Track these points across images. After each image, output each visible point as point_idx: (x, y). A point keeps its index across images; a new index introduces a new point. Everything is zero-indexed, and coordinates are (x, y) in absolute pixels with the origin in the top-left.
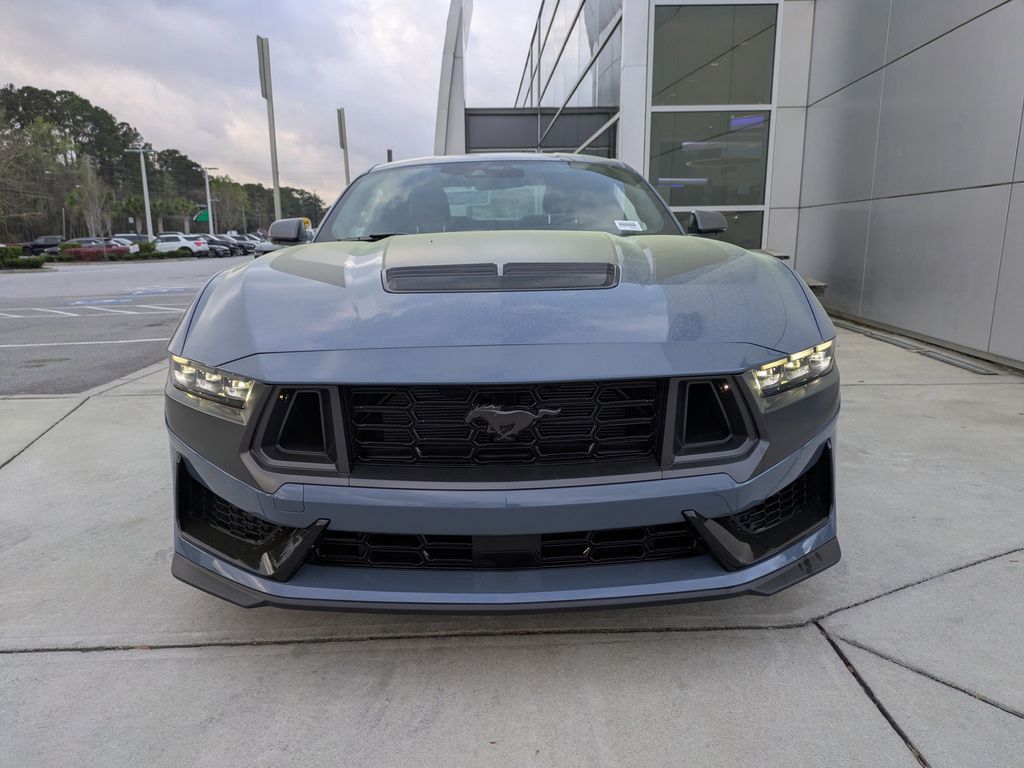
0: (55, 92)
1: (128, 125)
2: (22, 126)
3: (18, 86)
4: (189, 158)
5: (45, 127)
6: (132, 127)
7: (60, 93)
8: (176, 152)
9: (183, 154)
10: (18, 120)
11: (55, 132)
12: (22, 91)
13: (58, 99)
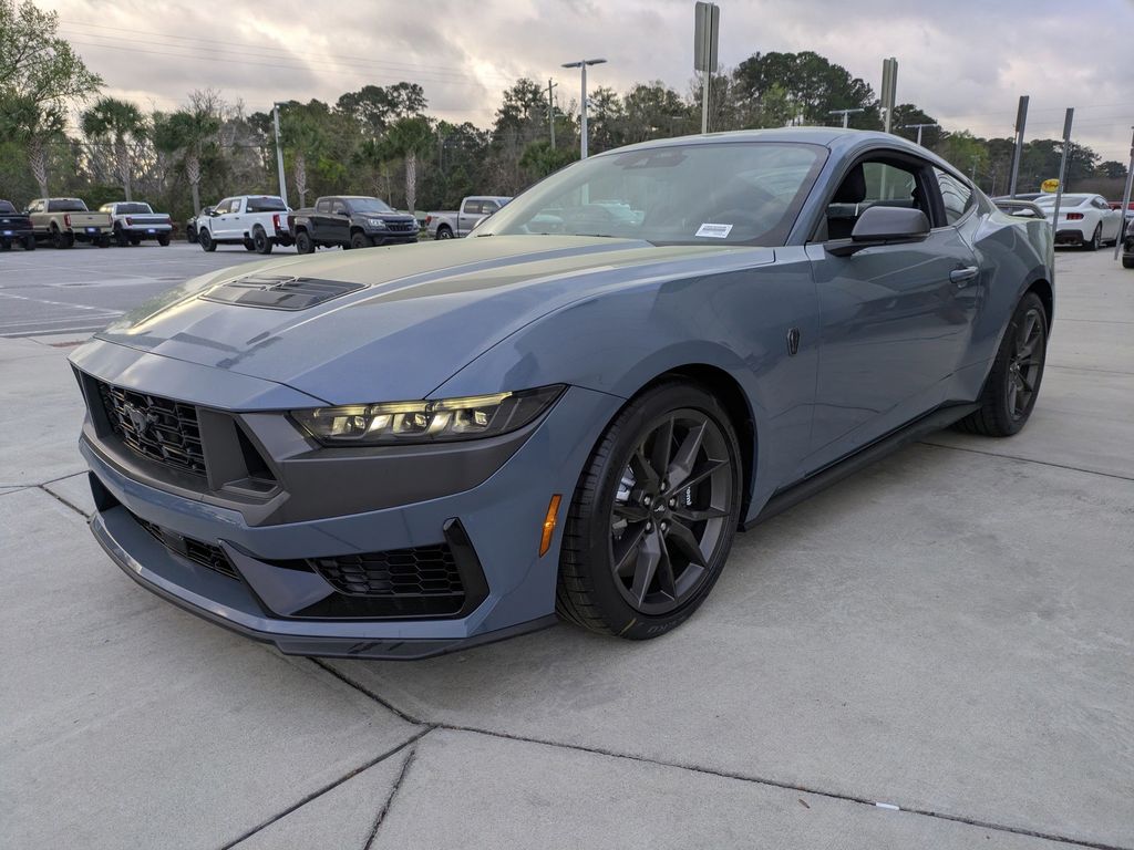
0: (796, 54)
1: (861, 80)
2: (761, 94)
3: (764, 54)
4: (925, 113)
5: (780, 92)
6: (866, 83)
7: (800, 55)
8: (911, 107)
9: (918, 109)
10: (758, 89)
11: (789, 97)
12: (765, 59)
13: (798, 61)
